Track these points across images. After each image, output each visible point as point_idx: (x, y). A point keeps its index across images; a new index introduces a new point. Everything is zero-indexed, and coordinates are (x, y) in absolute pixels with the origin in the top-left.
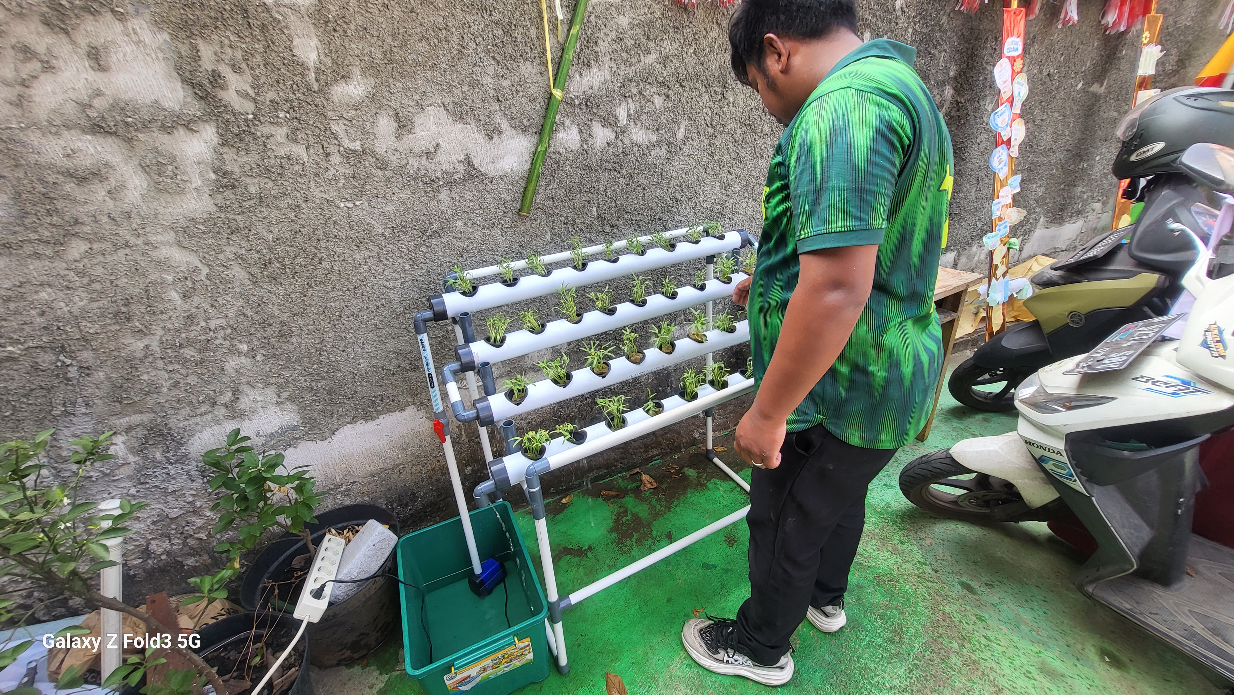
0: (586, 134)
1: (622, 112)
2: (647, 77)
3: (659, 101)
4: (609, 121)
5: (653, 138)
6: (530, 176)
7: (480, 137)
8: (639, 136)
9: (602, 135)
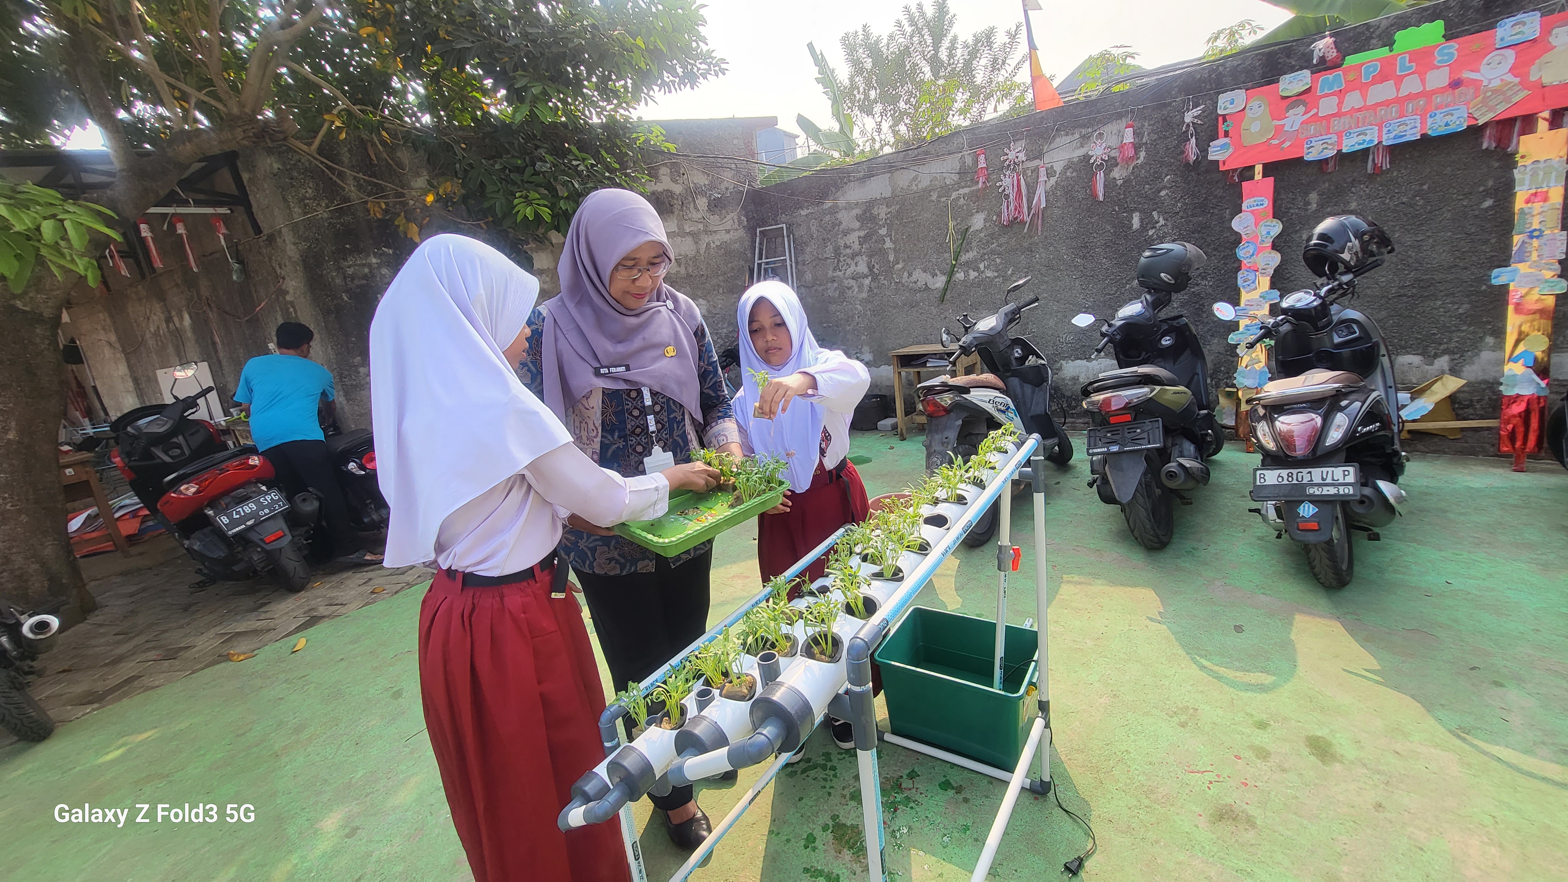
0: (967, 274)
1: (982, 266)
2: (993, 252)
3: (998, 261)
4: (977, 269)
5: (996, 274)
6: (945, 290)
7: (930, 277)
8: (989, 274)
9: (973, 274)
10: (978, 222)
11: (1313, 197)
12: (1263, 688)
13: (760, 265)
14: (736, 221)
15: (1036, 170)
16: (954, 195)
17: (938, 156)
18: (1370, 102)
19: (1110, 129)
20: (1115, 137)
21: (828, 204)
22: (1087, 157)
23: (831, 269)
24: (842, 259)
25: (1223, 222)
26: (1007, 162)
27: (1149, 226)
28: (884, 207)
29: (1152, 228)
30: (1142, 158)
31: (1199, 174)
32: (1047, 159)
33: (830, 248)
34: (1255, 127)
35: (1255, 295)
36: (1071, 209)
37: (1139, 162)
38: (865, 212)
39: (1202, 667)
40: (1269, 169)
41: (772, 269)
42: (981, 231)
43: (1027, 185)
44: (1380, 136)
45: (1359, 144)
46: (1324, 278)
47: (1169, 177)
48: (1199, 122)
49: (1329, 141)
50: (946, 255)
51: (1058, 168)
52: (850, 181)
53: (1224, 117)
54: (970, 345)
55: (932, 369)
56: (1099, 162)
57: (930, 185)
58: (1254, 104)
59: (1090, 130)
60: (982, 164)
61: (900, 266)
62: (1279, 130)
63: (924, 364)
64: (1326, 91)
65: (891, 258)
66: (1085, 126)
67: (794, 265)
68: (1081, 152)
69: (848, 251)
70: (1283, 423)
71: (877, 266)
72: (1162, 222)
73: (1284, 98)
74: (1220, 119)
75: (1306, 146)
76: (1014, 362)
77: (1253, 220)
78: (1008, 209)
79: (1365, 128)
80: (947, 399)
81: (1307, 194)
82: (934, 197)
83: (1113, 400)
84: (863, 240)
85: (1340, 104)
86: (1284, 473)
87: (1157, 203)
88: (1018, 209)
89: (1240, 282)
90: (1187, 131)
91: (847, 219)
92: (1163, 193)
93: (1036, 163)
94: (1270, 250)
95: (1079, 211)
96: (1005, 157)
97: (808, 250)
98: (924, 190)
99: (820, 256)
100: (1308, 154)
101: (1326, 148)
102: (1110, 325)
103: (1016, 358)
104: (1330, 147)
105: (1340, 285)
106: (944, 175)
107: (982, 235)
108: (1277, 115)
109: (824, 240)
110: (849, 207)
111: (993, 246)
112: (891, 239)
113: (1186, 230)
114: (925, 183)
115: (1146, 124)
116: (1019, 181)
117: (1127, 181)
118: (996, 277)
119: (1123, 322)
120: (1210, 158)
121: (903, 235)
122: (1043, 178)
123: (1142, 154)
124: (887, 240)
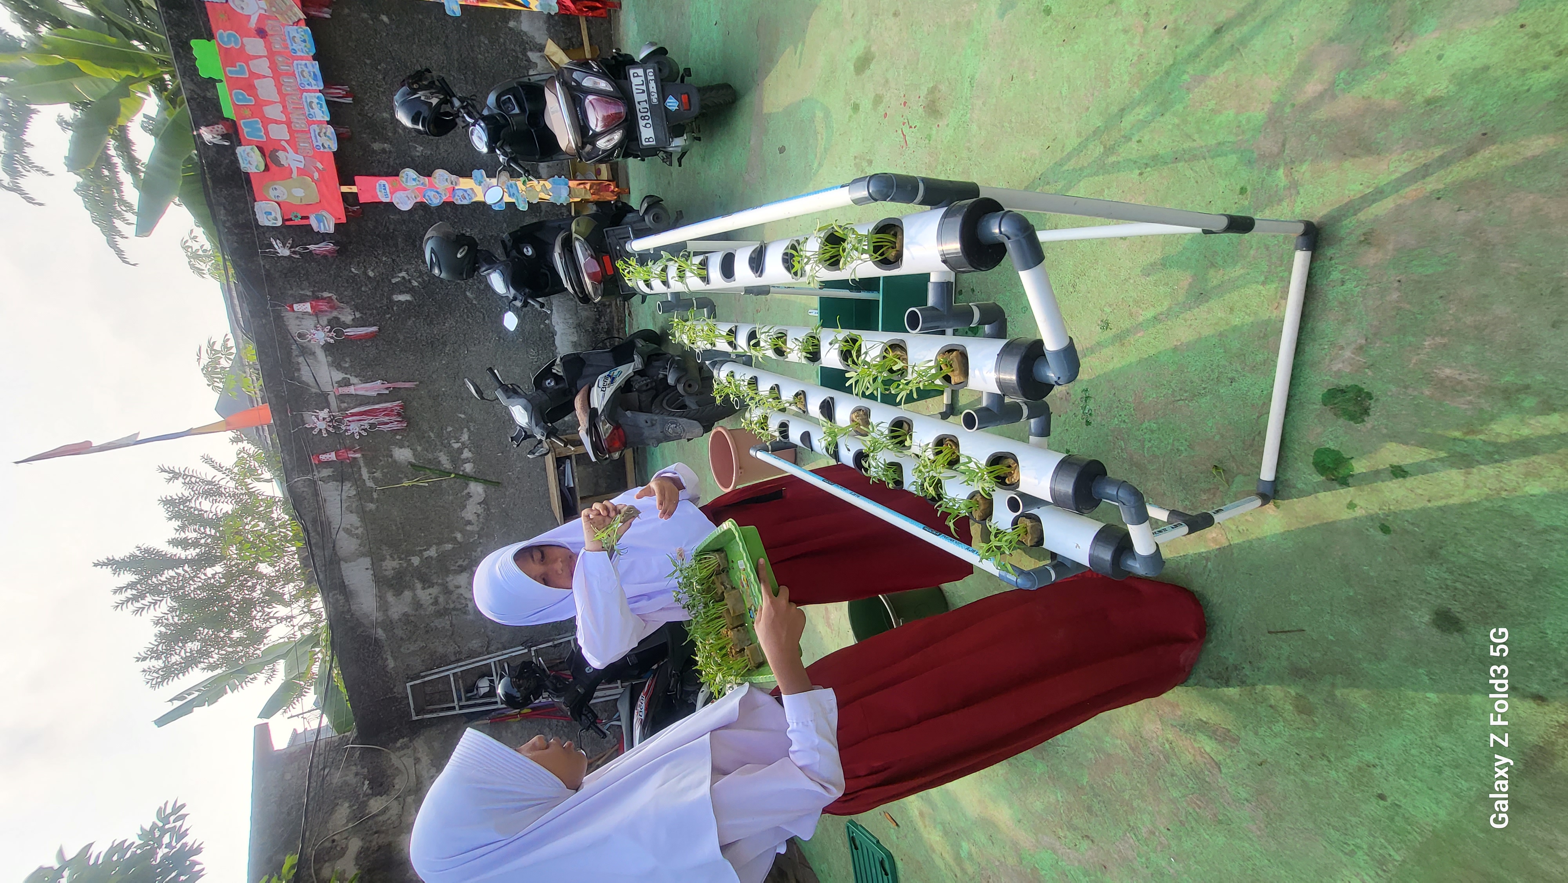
0: (467, 460)
1: (456, 446)
2: (439, 436)
3: (449, 429)
4: (460, 451)
5: (465, 430)
6: (485, 482)
7: (471, 500)
8: (465, 437)
9: (466, 454)
10: (403, 455)
11: (376, 146)
12: (827, 115)
13: (461, 707)
14: (402, 753)
15: (341, 398)
16: (370, 484)
17: (319, 509)
18: (276, 97)
19: (294, 327)
20: (305, 322)
21: (380, 633)
22: (328, 348)
23: (465, 617)
24: (452, 606)
25: (403, 220)
26: (330, 429)
27: (408, 285)
28: (384, 564)
29: (410, 283)
30: (330, 295)
31: (350, 242)
32: (327, 388)
33: (438, 623)
34: (299, 193)
35: (479, 190)
36: (388, 360)
37: (334, 297)
38: (391, 586)
39: (820, 165)
40: (346, 178)
41: (467, 692)
42: (414, 450)
43: (360, 405)
44: (315, 91)
45: (321, 107)
46: (457, 120)
47: (353, 270)
48: (290, 241)
49: (317, 131)
50: (444, 485)
51: (338, 376)
52: (349, 610)
53: (284, 220)
54: (545, 428)
55: (577, 480)
56: (333, 334)
57: (357, 513)
58: (272, 194)
59: (294, 347)
60: (332, 456)
61: (459, 536)
62: (302, 172)
63: (571, 490)
64: (262, 134)
65: (449, 546)
66: (289, 353)
67: (460, 664)
68: (321, 355)
69: (441, 600)
70: (597, 126)
71: (460, 562)
72: (403, 274)
73: (267, 166)
74: (288, 223)
75: (322, 149)
76: (561, 386)
77: (401, 192)
78: (388, 423)
79: (305, 104)
80: (605, 428)
81: (374, 151)
82: (372, 506)
83: (590, 271)
84: (427, 583)
85: (276, 122)
86: (642, 123)
87: (383, 279)
88: (388, 412)
89: (465, 202)
90: (300, 254)
91: (399, 607)
92: (371, 274)
93: (332, 400)
94: (432, 178)
95: (391, 352)
96: (324, 432)
97: (441, 650)
98: (363, 519)
99: (449, 633)
100: (330, 148)
101: (325, 133)
102: (515, 299)
103: (557, 384)
104: (324, 130)
105: (463, 107)
106: (344, 497)
107: (419, 448)
108: (286, 173)
109: (427, 632)
110: (383, 605)
111: (432, 435)
112: (425, 550)
113: (413, 253)
114: (354, 519)
115: (290, 292)
116: (353, 415)
117: (356, 308)
118: (469, 429)
119: (511, 288)
120: (332, 230)
121: (420, 537)
122: (351, 390)
123: (326, 294)
124: (426, 554)
